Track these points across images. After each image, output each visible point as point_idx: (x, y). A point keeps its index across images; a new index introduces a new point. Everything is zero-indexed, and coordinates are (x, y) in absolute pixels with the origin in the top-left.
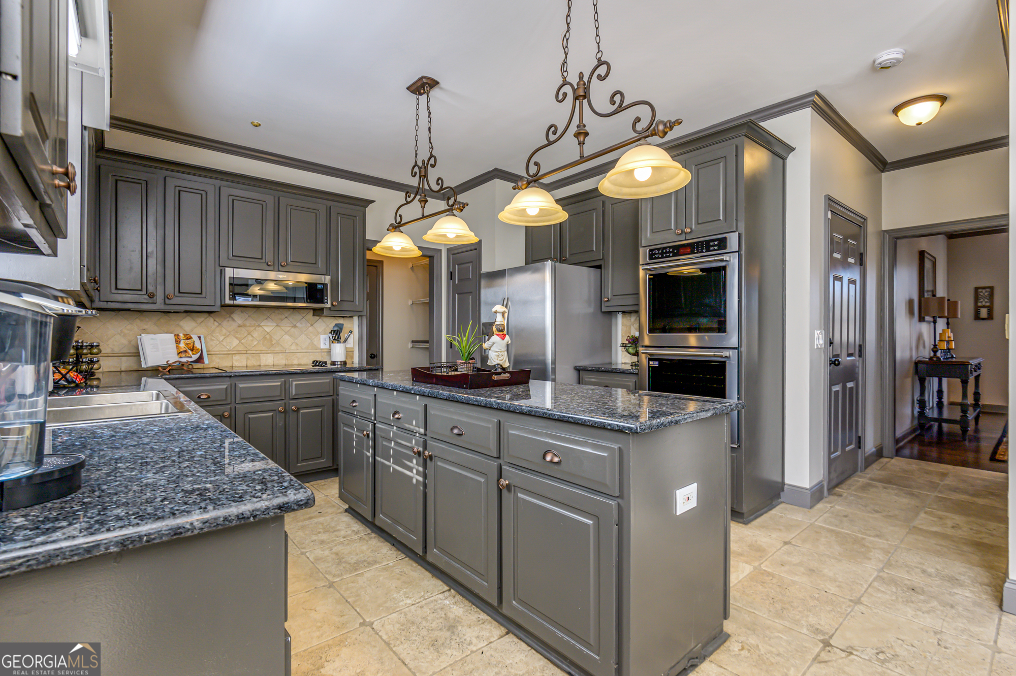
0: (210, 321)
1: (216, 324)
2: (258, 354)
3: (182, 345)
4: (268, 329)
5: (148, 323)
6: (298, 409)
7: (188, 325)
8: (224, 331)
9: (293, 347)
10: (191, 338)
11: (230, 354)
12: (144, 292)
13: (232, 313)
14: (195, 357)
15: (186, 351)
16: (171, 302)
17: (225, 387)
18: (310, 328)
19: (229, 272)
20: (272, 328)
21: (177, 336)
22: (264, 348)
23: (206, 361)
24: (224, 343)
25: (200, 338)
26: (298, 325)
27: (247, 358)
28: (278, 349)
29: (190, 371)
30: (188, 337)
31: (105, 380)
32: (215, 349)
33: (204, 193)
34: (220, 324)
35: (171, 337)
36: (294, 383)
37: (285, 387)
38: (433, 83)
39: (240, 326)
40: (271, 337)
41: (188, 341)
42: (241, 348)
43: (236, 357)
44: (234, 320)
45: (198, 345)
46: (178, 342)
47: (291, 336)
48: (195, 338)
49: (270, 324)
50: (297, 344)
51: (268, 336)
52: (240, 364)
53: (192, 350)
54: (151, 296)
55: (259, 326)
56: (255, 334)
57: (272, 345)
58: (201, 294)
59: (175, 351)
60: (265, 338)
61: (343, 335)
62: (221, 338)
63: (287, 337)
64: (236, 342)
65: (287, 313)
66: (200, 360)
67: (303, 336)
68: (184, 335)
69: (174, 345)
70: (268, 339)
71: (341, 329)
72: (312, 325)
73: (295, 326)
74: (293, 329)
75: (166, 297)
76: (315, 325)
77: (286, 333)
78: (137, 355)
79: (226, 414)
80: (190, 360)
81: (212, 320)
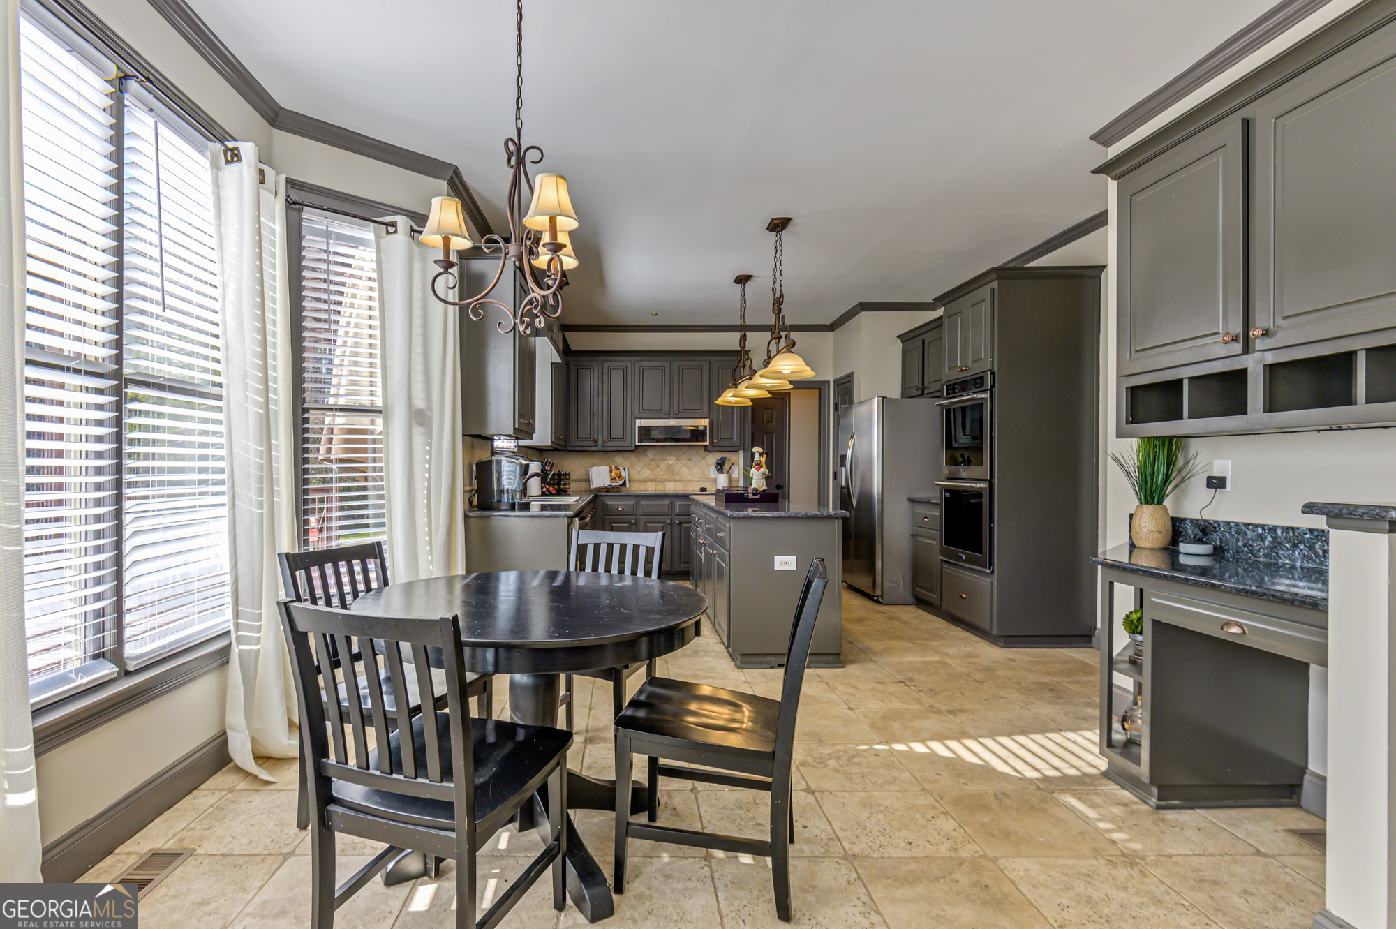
0: (632, 457)
1: (636, 459)
2: (663, 481)
3: (613, 474)
4: (670, 462)
5: (595, 459)
6: (680, 524)
7: (619, 460)
8: (641, 464)
9: (689, 477)
10: (619, 469)
11: (645, 481)
12: (591, 439)
13: (646, 451)
14: (621, 482)
15: (615, 478)
16: (607, 445)
17: (632, 503)
18: (703, 461)
19: (638, 423)
20: (673, 461)
21: (611, 468)
22: (667, 477)
23: (628, 486)
24: (641, 473)
25: (624, 469)
26: (693, 458)
27: (656, 485)
28: (677, 478)
29: (619, 492)
30: (617, 469)
31: (571, 493)
32: (635, 477)
33: (625, 368)
34: (638, 459)
35: (607, 468)
36: (678, 503)
37: (671, 506)
38: (748, 278)
39: (651, 460)
40: (673, 468)
41: (617, 472)
42: (652, 477)
43: (649, 484)
44: (647, 456)
45: (623, 474)
46: (611, 472)
47: (687, 467)
48: (621, 469)
49: (672, 458)
50: (692, 474)
51: (670, 468)
52: (651, 488)
53: (619, 478)
54: (595, 441)
55: (664, 460)
56: (662, 466)
57: (674, 475)
58: (623, 438)
59: (609, 478)
60: (668, 469)
61: (726, 467)
62: (639, 469)
63: (684, 469)
64: (648, 472)
65: (684, 449)
66: (624, 484)
67: (697, 468)
68: (615, 467)
69: (609, 473)
70: (670, 469)
71: (724, 462)
72: (703, 459)
73: (690, 460)
74: (689, 462)
75: (604, 442)
76: (706, 459)
77: (684, 465)
78: (588, 480)
79: (633, 521)
80: (617, 484)
81: (633, 456)
